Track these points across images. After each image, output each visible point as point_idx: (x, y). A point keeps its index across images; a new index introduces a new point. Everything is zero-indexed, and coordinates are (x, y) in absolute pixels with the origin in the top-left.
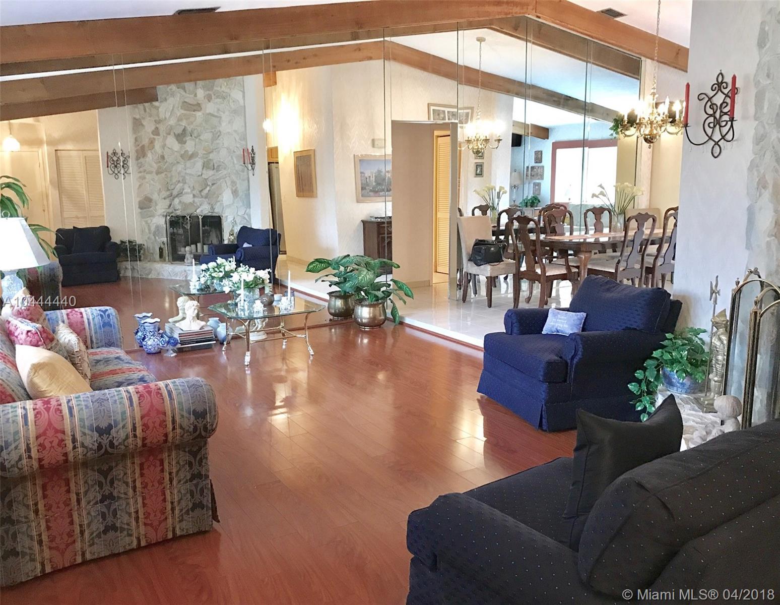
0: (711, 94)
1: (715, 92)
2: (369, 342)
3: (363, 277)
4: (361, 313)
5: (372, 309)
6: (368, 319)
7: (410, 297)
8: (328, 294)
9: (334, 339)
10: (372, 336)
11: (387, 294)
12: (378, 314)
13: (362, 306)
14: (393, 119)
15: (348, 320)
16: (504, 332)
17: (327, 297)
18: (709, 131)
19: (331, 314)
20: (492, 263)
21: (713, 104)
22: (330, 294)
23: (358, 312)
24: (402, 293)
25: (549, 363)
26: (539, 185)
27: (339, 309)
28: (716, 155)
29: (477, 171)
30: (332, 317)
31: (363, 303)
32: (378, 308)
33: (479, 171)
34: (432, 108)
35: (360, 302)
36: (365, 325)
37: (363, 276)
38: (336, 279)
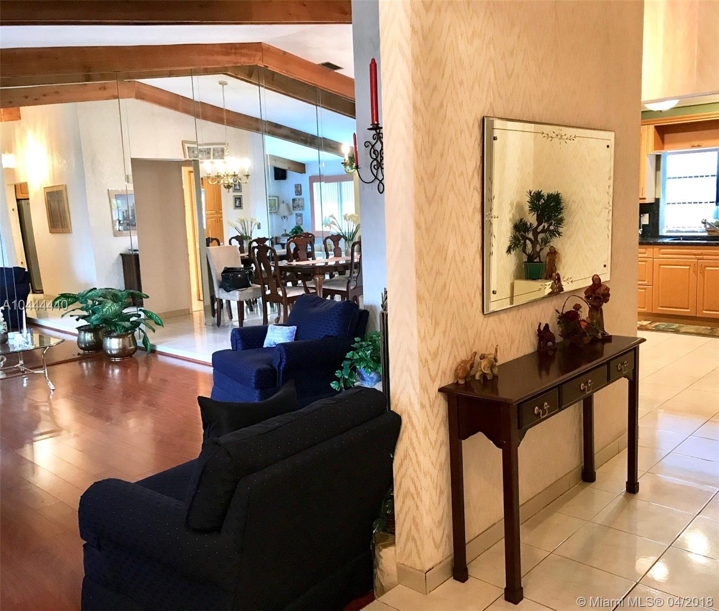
0: (373, 142)
1: (376, 140)
2: (120, 373)
3: (107, 309)
4: (110, 344)
5: (121, 339)
6: (117, 349)
7: (160, 325)
8: (77, 328)
9: (86, 372)
10: (123, 366)
11: (136, 325)
12: (127, 344)
13: (111, 338)
14: (132, 157)
15: (100, 353)
16: (230, 350)
17: (77, 332)
18: (375, 172)
19: (81, 348)
20: (241, 288)
21: (375, 150)
22: (79, 329)
23: (107, 344)
24: (151, 323)
25: (259, 372)
26: (301, 215)
27: (89, 343)
28: (381, 191)
29: (236, 203)
30: (81, 352)
31: (112, 335)
32: (127, 339)
33: (238, 203)
34: (186, 145)
35: (109, 335)
36: (115, 356)
37: (107, 307)
38: (85, 313)
